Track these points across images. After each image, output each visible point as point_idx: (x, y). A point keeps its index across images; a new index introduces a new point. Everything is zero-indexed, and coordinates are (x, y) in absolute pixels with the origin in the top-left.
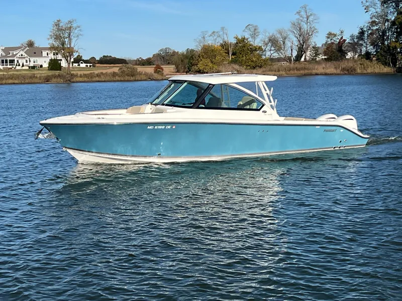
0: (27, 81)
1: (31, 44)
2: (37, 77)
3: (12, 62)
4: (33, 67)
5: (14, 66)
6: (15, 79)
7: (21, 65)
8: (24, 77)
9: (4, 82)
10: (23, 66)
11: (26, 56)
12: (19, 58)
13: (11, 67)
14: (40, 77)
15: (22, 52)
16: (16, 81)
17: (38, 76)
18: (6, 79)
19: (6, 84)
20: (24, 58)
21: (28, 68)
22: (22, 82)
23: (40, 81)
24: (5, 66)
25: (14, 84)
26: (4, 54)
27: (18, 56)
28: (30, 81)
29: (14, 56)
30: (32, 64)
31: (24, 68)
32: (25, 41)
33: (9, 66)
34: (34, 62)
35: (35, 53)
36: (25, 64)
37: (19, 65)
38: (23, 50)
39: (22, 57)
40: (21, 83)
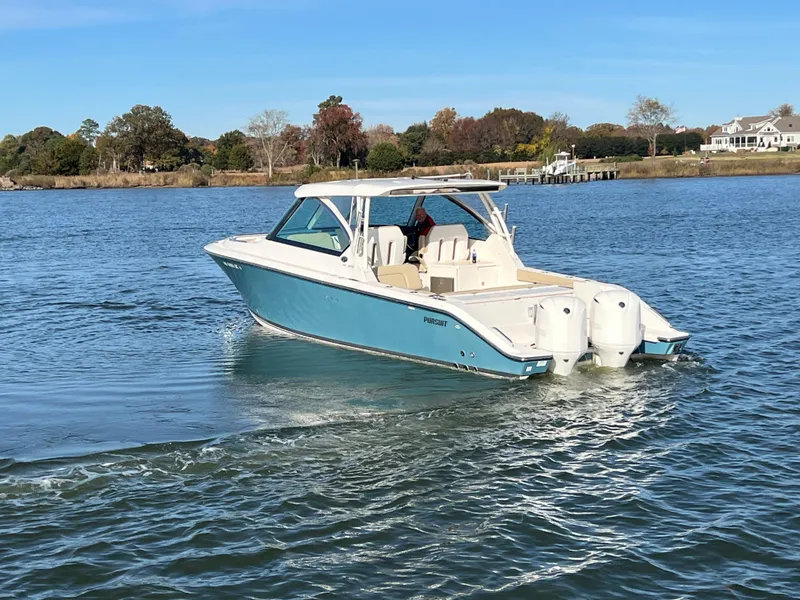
0: (767, 171)
1: (786, 111)
2: (784, 165)
3: (752, 140)
4: (786, 149)
5: (755, 148)
6: (749, 168)
7: (767, 145)
8: (763, 164)
9: (731, 172)
10: (770, 146)
11: (775, 130)
12: (765, 134)
13: (749, 148)
14: (790, 164)
15: (770, 125)
16: (750, 172)
17: (787, 163)
18: (735, 168)
19: (733, 175)
20: (772, 134)
21: (776, 150)
22: (761, 172)
23: (789, 171)
24: (741, 148)
25: (747, 175)
26: (740, 129)
27: (762, 130)
28: (772, 170)
29: (756, 131)
30: (784, 144)
31: (770, 150)
32: (777, 106)
33: (747, 148)
34: (789, 140)
35: (791, 126)
36: (773, 143)
37: (763, 145)
38: (771, 121)
39: (769, 132)
40: (758, 174)
